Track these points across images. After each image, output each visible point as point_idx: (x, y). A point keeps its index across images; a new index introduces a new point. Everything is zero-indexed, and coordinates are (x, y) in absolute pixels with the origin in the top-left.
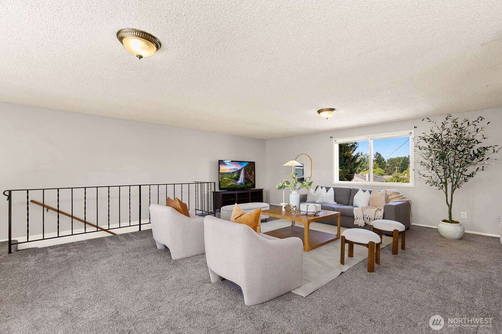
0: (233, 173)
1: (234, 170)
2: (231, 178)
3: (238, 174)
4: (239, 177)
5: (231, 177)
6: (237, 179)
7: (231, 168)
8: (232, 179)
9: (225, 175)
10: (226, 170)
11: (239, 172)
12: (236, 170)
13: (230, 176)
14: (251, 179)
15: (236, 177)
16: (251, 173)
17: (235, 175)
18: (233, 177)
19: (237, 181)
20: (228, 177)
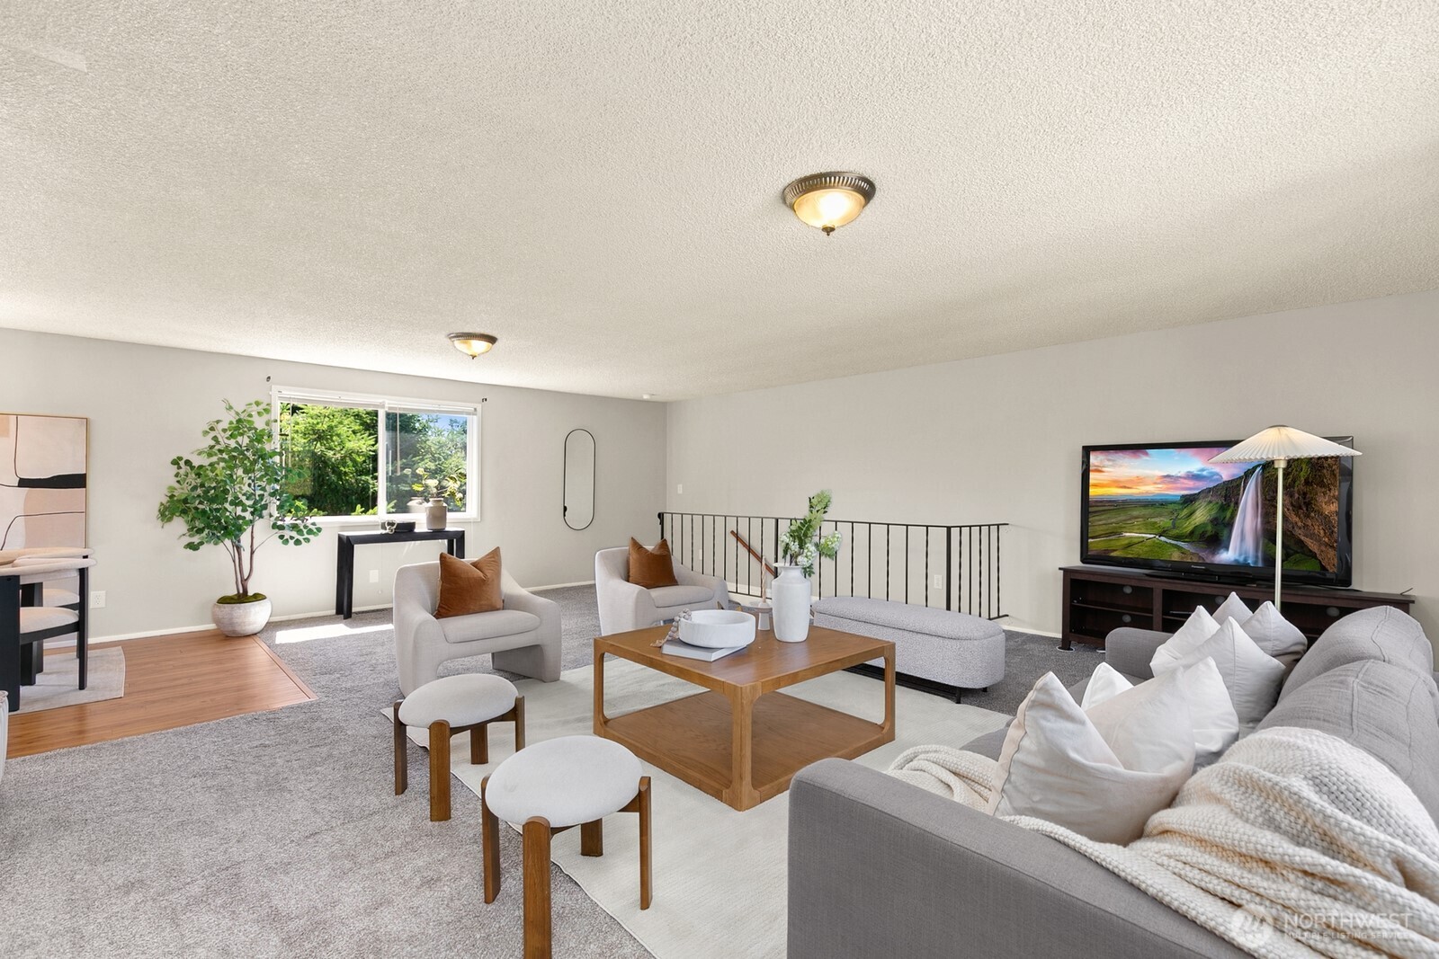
0: (1188, 500)
1: (1190, 483)
2: (1175, 532)
3: (1223, 508)
4: (1230, 525)
5: (1174, 527)
6: (1215, 536)
7: (1173, 473)
8: (1177, 538)
9: (1135, 513)
10: (1140, 480)
11: (1226, 497)
12: (1203, 485)
13: (1164, 522)
14: (1312, 536)
15: (1203, 525)
16: (1308, 504)
17: (1201, 515)
18: (1188, 526)
19: (1214, 552)
20: (1150, 527)
